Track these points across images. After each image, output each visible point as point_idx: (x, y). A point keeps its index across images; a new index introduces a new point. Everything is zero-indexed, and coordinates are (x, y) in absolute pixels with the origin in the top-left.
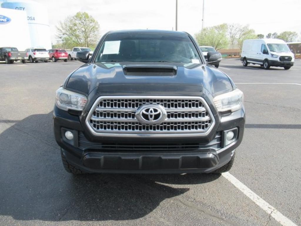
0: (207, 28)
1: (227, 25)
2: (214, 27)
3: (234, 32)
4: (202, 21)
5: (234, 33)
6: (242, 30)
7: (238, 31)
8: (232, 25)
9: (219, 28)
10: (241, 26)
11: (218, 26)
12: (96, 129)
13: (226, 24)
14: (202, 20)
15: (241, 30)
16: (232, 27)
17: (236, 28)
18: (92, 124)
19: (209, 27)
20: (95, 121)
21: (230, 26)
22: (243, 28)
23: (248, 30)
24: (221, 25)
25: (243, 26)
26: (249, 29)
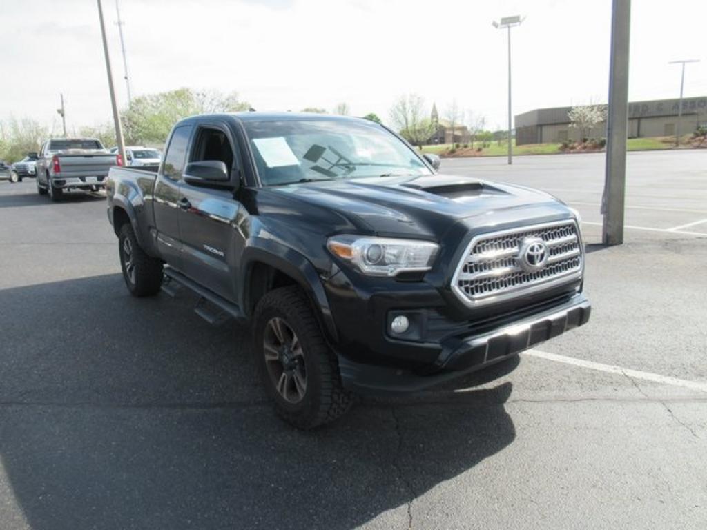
0: (143, 97)
1: (190, 91)
2: (161, 95)
3: (208, 107)
4: (125, 81)
5: (209, 109)
6: (226, 105)
7: (218, 105)
8: (203, 92)
9: (173, 97)
10: (221, 95)
11: (169, 93)
12: (470, 295)
13: (188, 90)
14: (126, 78)
15: (223, 104)
16: (201, 97)
17: (213, 100)
18: (463, 288)
19: (149, 96)
20: (466, 282)
21: (198, 95)
22: (228, 100)
23: (238, 104)
24: (176, 92)
25: (226, 95)
26: (240, 102)
